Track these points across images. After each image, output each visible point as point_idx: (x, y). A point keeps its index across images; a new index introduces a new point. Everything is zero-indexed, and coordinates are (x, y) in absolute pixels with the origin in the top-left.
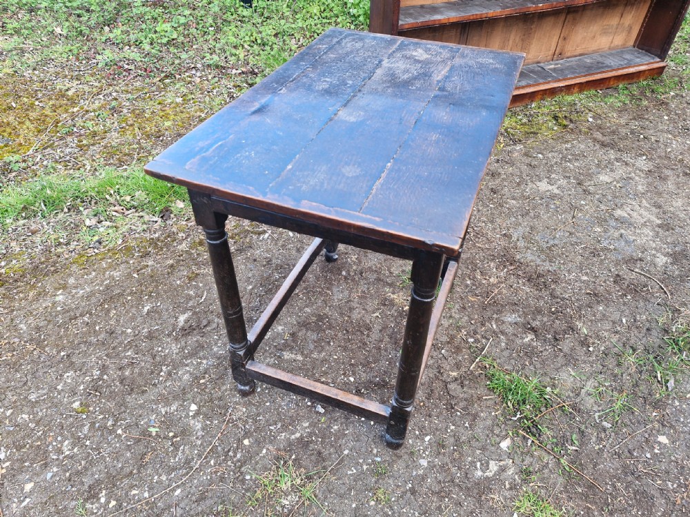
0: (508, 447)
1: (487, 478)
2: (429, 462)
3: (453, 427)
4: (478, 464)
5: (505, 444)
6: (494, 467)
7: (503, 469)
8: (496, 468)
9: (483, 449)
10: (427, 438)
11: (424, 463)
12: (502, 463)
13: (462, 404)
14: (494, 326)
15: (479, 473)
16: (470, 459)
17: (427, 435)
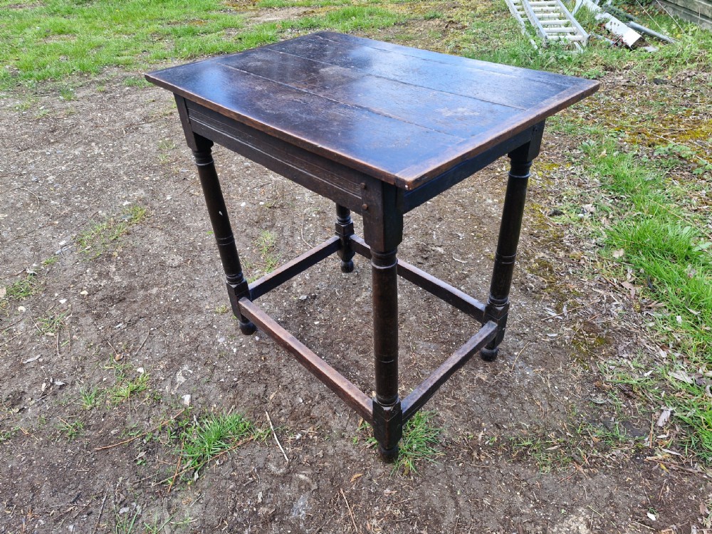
0: (183, 399)
1: (178, 370)
2: (219, 343)
3: (229, 370)
4: (191, 372)
5: (187, 398)
6: (180, 379)
7: (173, 383)
8: (178, 380)
9: (197, 382)
10: (235, 350)
11: (221, 340)
12: (178, 385)
13: (240, 386)
14: (302, 477)
15: (186, 368)
16: (199, 369)
17: (238, 351)
